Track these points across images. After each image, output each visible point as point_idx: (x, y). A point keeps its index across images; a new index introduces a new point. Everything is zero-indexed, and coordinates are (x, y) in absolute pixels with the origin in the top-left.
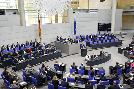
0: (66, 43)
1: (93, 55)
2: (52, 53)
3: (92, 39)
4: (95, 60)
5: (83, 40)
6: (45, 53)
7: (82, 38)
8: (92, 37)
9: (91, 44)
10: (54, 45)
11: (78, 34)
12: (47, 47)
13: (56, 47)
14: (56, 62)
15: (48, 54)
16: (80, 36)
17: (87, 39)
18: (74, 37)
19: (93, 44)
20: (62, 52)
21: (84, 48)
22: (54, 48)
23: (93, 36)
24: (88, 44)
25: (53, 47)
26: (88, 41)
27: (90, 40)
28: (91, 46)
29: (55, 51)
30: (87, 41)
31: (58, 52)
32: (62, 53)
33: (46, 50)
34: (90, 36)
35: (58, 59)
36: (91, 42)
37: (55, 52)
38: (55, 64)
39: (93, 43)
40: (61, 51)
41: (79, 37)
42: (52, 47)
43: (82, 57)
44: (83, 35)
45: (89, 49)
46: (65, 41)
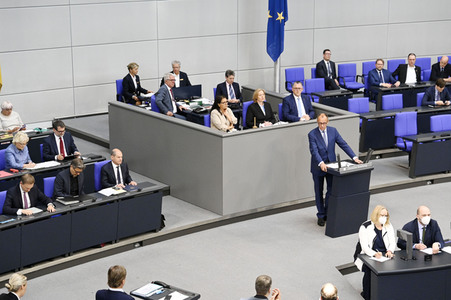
0: (201, 121)
1: (412, 227)
2: (87, 203)
3: (409, 97)
4: (436, 264)
5: (342, 103)
6: (26, 198)
7: (329, 85)
8: (411, 78)
9: (406, 138)
10: (105, 136)
11: (302, 51)
12: (40, 147)
13: (118, 153)
14: (115, 278)
15: (51, 207)
16: (319, 70)
17: (373, 93)
18: (265, 79)
19: (422, 138)
20: (167, 192)
21: (346, 167)
22: (100, 158)
23: (418, 71)
24: (378, 135)
25: (96, 150)
26: (380, 108)
27: (393, 100)
28: (404, 151)
29: (112, 183)
30: (372, 106)
31: (134, 192)
32: (168, 206)
33: (39, 176)
34: (400, 72)
35: (131, 247)
36: (406, 122)
37: (107, 192)
38: (107, 287)
39: (424, 124)
40: (159, 186)
41: (308, 75)
42: (84, 150)
43: (331, 233)
44: (339, 58)
45: (384, 171)
46: (194, 104)
